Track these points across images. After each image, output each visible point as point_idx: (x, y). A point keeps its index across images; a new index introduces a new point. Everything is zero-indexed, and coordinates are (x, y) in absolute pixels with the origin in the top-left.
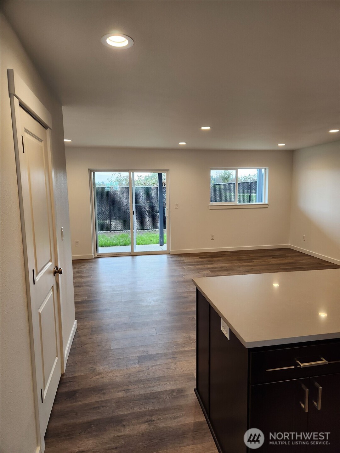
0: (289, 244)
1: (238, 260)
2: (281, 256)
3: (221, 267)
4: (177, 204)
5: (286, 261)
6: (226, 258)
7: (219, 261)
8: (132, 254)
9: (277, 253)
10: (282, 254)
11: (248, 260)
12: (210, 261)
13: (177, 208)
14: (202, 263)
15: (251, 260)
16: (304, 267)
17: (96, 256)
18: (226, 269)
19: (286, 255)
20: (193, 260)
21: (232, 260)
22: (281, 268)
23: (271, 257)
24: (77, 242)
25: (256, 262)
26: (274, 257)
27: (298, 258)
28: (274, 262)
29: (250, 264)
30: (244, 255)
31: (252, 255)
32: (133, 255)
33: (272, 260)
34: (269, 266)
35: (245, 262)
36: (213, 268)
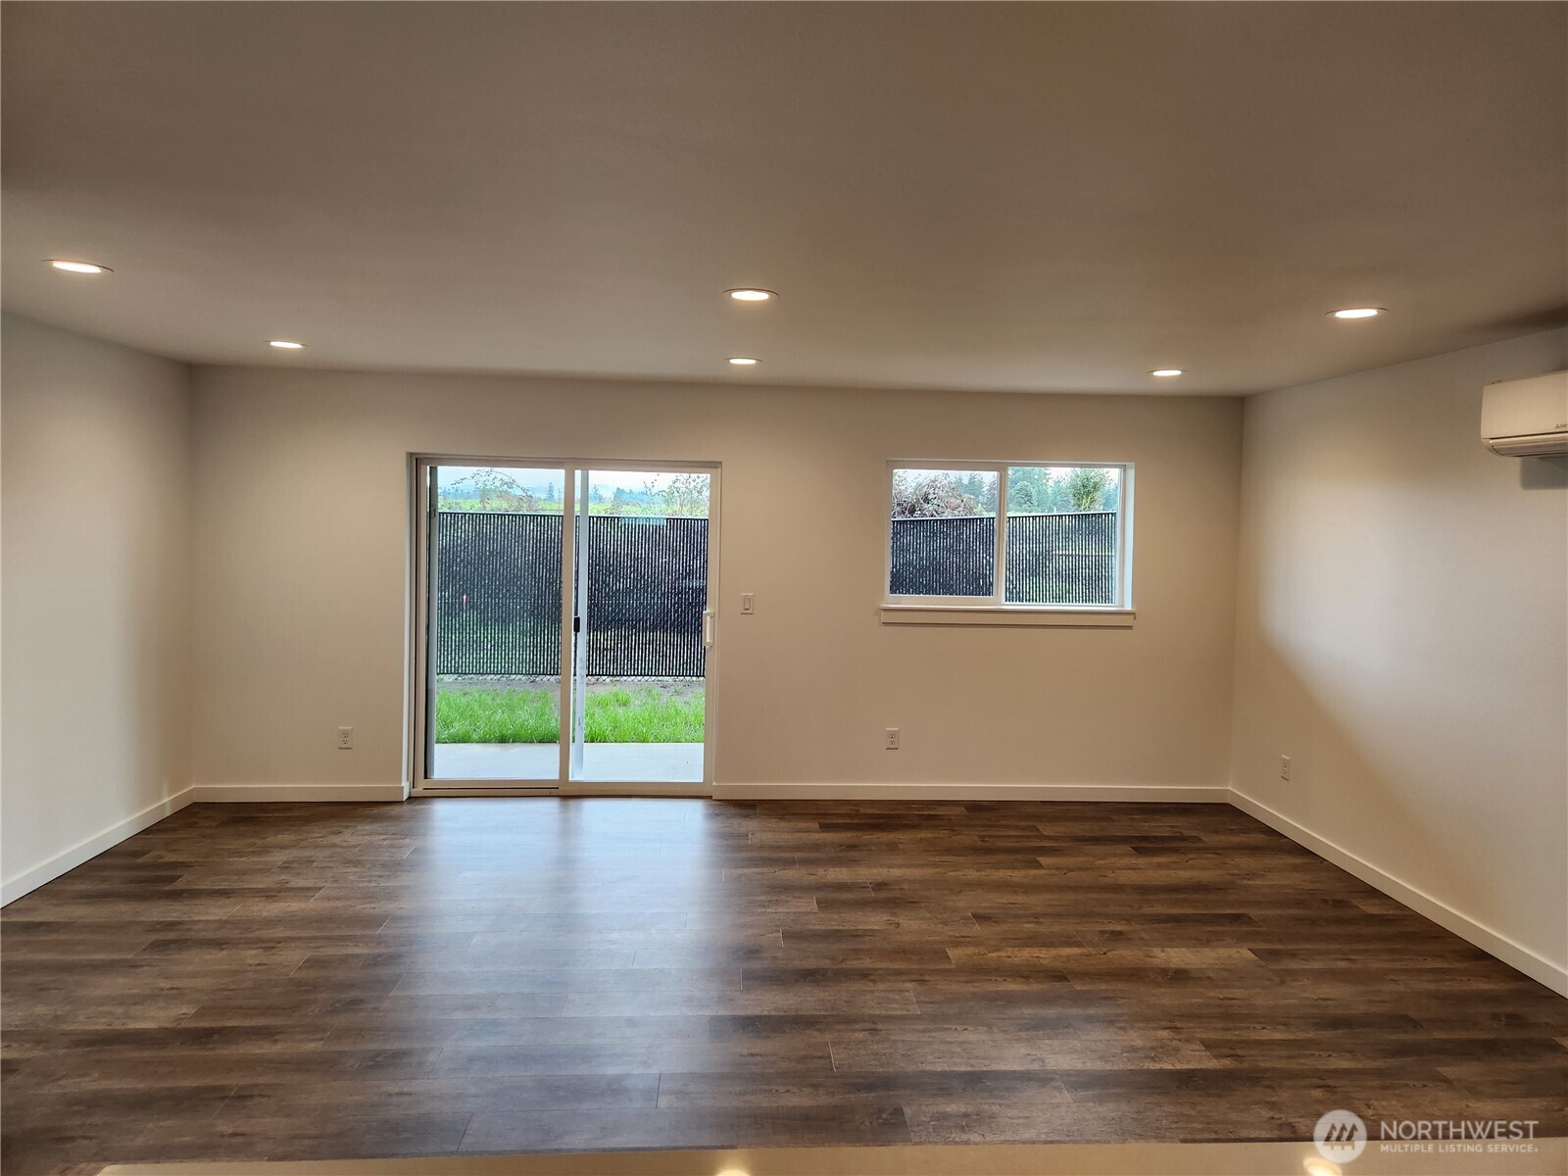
0: (1229, 788)
1: (975, 850)
2: (1175, 845)
3: (880, 886)
4: (747, 599)
5: (1185, 875)
6: (930, 835)
7: (892, 847)
8: (563, 790)
9: (1160, 827)
10: (1186, 833)
11: (1020, 857)
12: (852, 847)
13: (746, 612)
14: (813, 855)
15: (1029, 856)
16: (1254, 912)
17: (419, 791)
18: (897, 894)
19: (1198, 839)
20: (787, 837)
21: (949, 851)
22: (1146, 910)
23: (1128, 848)
24: (345, 734)
25: (1049, 868)
26: (1145, 845)
27: (1246, 862)
28: (1126, 877)
29: (1018, 875)
30: (1017, 828)
31: (1047, 829)
32: (567, 793)
33: (1126, 861)
34: (1094, 896)
35: (998, 866)
36: (841, 887)
